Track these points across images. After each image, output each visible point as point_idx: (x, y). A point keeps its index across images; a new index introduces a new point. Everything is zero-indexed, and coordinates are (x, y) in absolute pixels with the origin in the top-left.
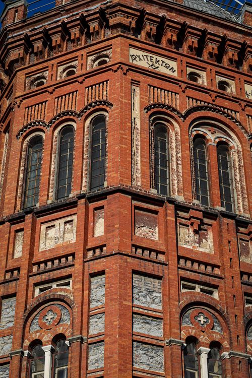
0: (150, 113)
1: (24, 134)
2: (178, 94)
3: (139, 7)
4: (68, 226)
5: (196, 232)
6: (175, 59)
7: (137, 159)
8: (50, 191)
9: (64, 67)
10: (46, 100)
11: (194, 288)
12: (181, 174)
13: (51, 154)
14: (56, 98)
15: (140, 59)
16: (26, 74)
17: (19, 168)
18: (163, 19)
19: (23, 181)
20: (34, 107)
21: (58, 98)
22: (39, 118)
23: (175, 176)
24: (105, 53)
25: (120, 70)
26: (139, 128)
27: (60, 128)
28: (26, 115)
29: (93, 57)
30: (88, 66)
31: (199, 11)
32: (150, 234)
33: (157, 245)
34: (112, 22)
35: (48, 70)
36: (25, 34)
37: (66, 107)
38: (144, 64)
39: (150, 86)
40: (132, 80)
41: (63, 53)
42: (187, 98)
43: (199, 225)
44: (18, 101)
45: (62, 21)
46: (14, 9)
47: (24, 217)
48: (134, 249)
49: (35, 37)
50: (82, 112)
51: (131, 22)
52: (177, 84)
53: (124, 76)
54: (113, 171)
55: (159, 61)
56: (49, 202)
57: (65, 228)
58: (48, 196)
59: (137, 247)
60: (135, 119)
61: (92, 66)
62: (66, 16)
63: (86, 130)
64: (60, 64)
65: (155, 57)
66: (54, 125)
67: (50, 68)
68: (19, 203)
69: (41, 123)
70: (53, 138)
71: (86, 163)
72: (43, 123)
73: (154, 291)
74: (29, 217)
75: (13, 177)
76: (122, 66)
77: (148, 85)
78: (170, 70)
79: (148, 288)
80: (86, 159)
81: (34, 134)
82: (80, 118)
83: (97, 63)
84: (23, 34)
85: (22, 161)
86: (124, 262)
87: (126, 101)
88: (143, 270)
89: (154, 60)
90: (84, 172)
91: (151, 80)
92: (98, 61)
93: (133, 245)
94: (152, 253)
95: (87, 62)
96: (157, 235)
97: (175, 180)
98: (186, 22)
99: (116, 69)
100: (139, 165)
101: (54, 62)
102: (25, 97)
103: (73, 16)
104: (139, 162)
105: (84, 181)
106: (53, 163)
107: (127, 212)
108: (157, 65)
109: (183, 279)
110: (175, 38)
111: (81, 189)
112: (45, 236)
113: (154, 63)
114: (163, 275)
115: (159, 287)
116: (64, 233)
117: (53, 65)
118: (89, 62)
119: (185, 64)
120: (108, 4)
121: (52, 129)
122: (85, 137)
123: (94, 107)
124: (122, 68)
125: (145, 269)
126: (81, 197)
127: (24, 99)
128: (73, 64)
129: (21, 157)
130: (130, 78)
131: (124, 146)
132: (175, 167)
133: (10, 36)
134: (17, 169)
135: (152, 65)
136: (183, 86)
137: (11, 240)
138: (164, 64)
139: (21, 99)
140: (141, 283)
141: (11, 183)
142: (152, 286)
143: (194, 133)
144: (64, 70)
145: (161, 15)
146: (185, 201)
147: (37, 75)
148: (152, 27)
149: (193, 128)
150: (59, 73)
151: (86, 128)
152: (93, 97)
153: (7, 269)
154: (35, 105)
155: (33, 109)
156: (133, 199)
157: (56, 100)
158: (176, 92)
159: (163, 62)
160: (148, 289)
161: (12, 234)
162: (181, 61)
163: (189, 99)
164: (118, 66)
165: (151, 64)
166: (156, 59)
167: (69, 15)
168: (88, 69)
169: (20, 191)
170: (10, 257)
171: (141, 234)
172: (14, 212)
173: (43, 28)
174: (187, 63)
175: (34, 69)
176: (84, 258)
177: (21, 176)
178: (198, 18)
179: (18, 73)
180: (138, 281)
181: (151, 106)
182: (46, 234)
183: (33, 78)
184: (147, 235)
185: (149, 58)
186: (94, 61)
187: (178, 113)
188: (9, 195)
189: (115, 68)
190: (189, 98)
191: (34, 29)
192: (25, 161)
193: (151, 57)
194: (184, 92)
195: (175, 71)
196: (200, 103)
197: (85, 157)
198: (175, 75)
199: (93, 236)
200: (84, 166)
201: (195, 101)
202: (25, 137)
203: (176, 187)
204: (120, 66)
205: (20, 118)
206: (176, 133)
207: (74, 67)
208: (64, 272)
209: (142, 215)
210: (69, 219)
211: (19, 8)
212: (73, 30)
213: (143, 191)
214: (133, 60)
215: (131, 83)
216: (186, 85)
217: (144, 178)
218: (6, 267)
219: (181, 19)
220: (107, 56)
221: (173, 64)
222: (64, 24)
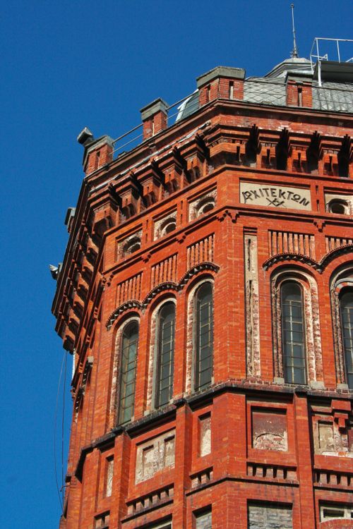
0: (271, 270)
1: (116, 321)
2: (313, 235)
3: (249, 124)
4: (170, 445)
5: (342, 431)
6: (307, 187)
7: (255, 337)
8: (148, 397)
9: (161, 221)
10: (141, 270)
11: (342, 514)
12: (320, 350)
13: (148, 346)
14: (152, 267)
15: (257, 196)
16: (117, 238)
17: (111, 369)
18: (285, 133)
19: (116, 387)
20: (127, 282)
21: (155, 266)
22: (133, 297)
23: (313, 353)
24: (210, 195)
25: (228, 217)
26: (257, 293)
27: (158, 307)
28: (118, 294)
29: (195, 203)
30: (190, 217)
31: (336, 112)
32: (276, 443)
33: (285, 459)
34: (214, 151)
35: (141, 229)
36: (109, 185)
37: (165, 278)
38: (262, 202)
39: (272, 231)
40: (244, 227)
41: (158, 203)
42: (327, 239)
43: (346, 420)
44: (108, 277)
45: (151, 160)
46: (96, 152)
47: (113, 439)
48: (251, 470)
49: (121, 188)
50: (183, 282)
51: (238, 148)
52: (312, 221)
53: (234, 225)
54: (220, 362)
55: (284, 193)
56: (146, 413)
57: (165, 448)
58: (145, 405)
59: (255, 466)
60: (251, 282)
61: (195, 215)
62: (157, 152)
63: (189, 306)
64: (156, 218)
65: (278, 188)
66: (150, 305)
67: (144, 227)
68: (111, 419)
69: (134, 305)
70: (149, 323)
71: (191, 352)
72: (136, 303)
73: (281, 526)
74: (119, 440)
75: (104, 383)
76: (230, 211)
77: (269, 230)
78: (300, 203)
79: (272, 522)
80: (189, 347)
81: (128, 321)
82: (180, 292)
83: (201, 210)
84: (107, 184)
85: (115, 358)
86: (235, 490)
87: (237, 259)
88: (264, 498)
89: (277, 193)
90: (187, 365)
91: (272, 223)
92: (202, 208)
93: (249, 464)
94: (278, 471)
95: (187, 211)
96: (286, 443)
97: (312, 359)
98: (318, 132)
99: (222, 216)
100: (258, 346)
101: (149, 216)
102: (116, 270)
103: (165, 150)
104: (258, 342)
105: (187, 378)
106: (150, 358)
107: (239, 418)
108: (281, 199)
109: (322, 503)
110: (304, 157)
111: (184, 390)
112: (141, 461)
113: (278, 197)
114: (294, 501)
115: (288, 519)
116: (165, 456)
117: (147, 221)
118: (191, 210)
119: (321, 190)
120: (207, 128)
121: (147, 310)
122: (189, 316)
123: (197, 273)
124: (229, 214)
125: (266, 495)
126: (180, 404)
127: (115, 273)
128: (172, 215)
129: (113, 355)
130: (242, 225)
131: (234, 324)
132: (312, 341)
133: (93, 189)
134: (108, 372)
135: (274, 201)
136: (320, 222)
137: (102, 471)
138: (292, 196)
139: (111, 273)
140: (262, 517)
141: (101, 392)
142: (278, 518)
143: (340, 286)
144: (162, 226)
145: (280, 129)
146: (325, 389)
147: (131, 238)
148: (269, 148)
149: (337, 280)
150: (155, 231)
151: (189, 303)
152: (197, 259)
153: (96, 514)
154: (129, 279)
155: (127, 285)
156: (248, 398)
157: (153, 269)
158: (309, 233)
159: (290, 193)
160: (274, 524)
161: (103, 463)
162: (317, 187)
163: (329, 240)
164: (224, 212)
165: (273, 199)
166: (280, 190)
167: (160, 151)
168: (190, 220)
169: (112, 401)
170: (100, 496)
171: (262, 445)
172: (105, 432)
173: (130, 173)
174: (325, 188)
175: (125, 229)
176: (185, 490)
177: (114, 380)
178: (335, 123)
179: (107, 238)
180: (257, 514)
181: (272, 260)
182: (144, 459)
183: (125, 242)
184: (272, 446)
185: (269, 191)
186: (198, 208)
187: (313, 263)
188: (100, 408)
189: (220, 215)
190: (330, 238)
191: (120, 177)
192: (119, 358)
193: (272, 189)
194: (321, 231)
195: (308, 203)
196: (347, 242)
197: (188, 344)
198: (308, 209)
199: (199, 457)
200: (187, 357)
201: (338, 240)
202: (118, 326)
203: (313, 369)
204: (227, 211)
205: (111, 300)
206: (313, 291)
207: (173, 220)
208: (163, 512)
209: (264, 417)
210: (170, 434)
211: (101, 150)
212: (167, 171)
213: (263, 384)
214: (246, 199)
215: (244, 231)
216: (323, 221)
217: (265, 365)
218: (95, 511)
219: (309, 129)
220: (212, 199)
221: (305, 194)
222: (155, 164)
